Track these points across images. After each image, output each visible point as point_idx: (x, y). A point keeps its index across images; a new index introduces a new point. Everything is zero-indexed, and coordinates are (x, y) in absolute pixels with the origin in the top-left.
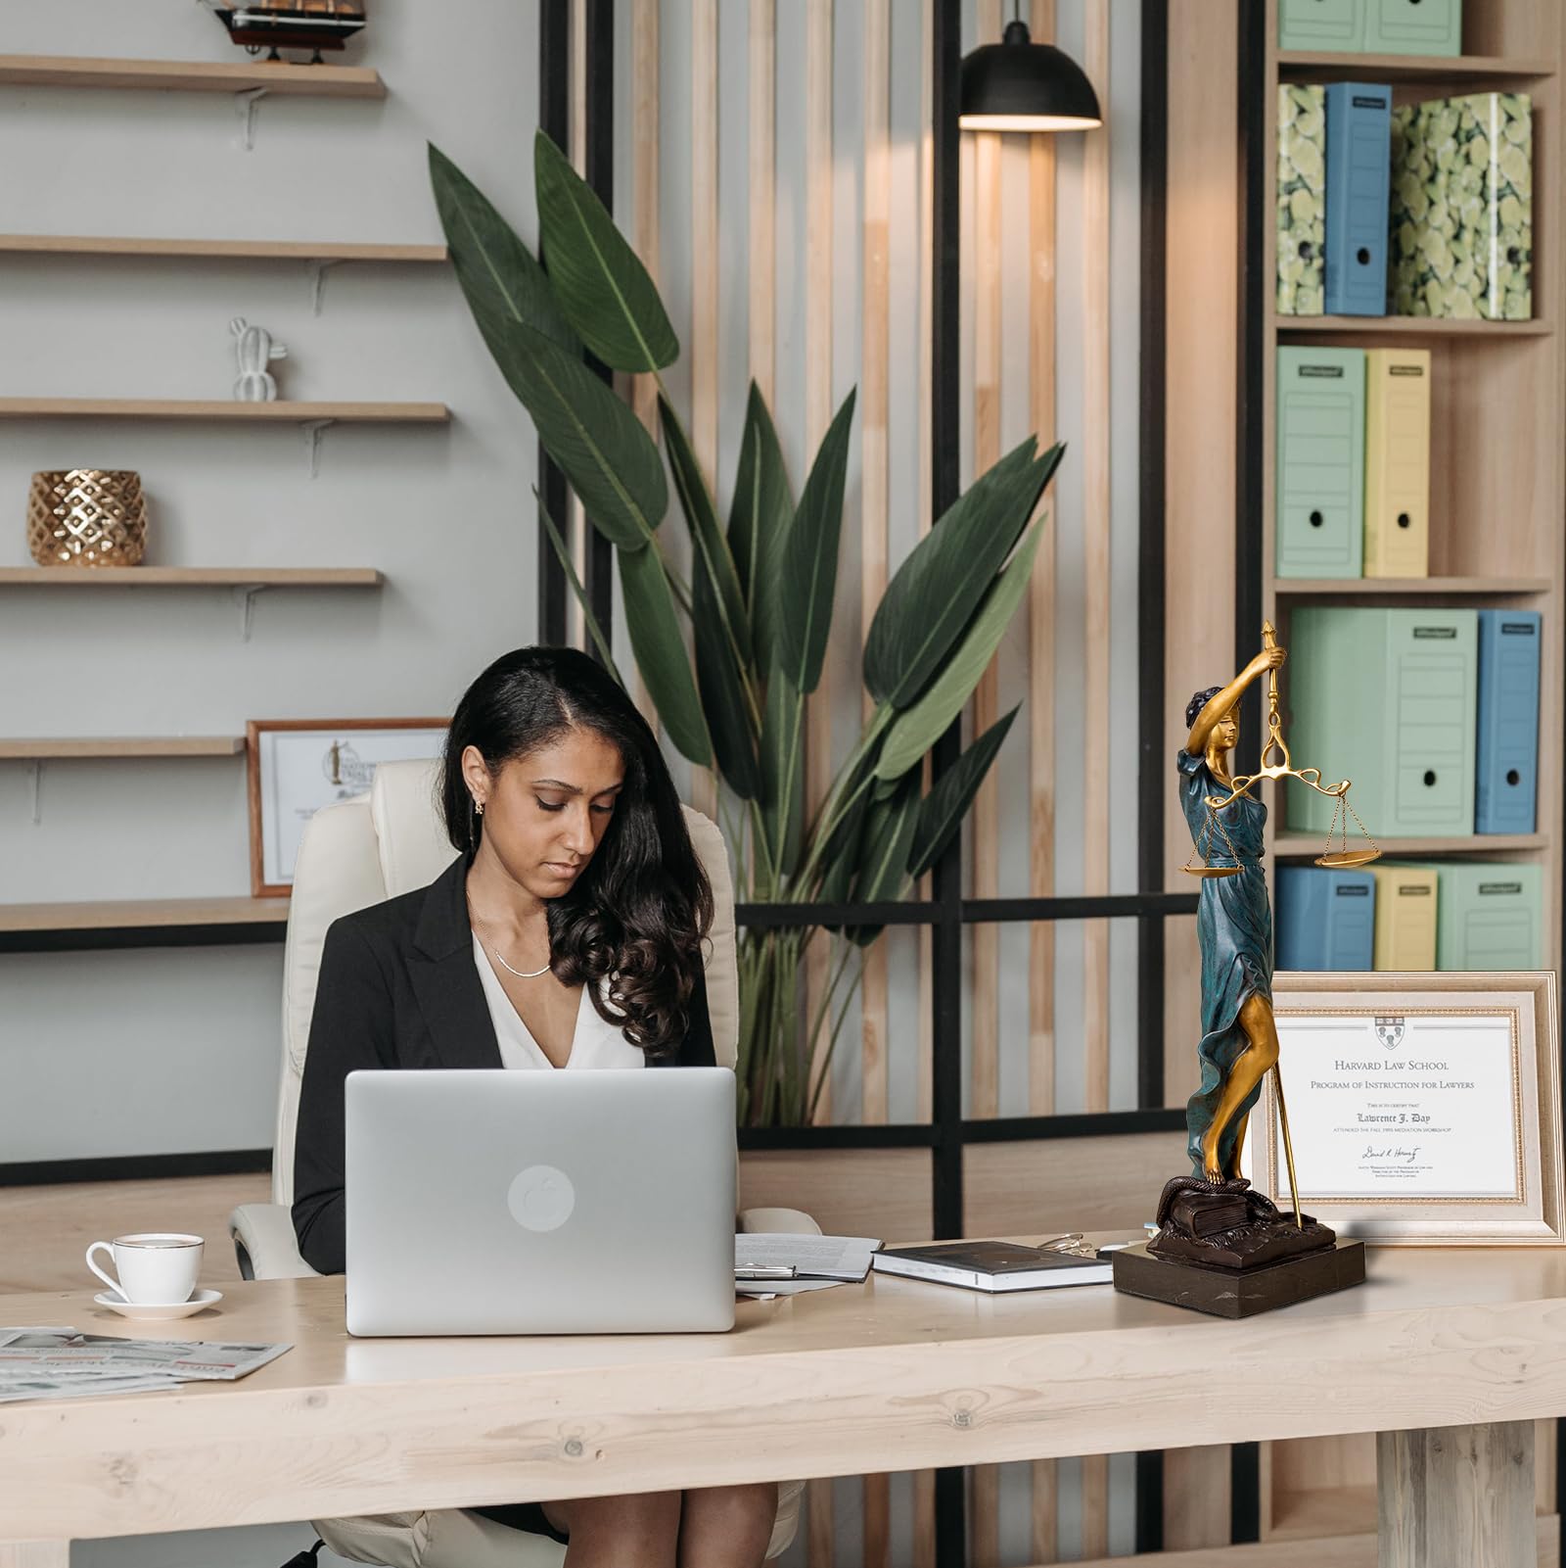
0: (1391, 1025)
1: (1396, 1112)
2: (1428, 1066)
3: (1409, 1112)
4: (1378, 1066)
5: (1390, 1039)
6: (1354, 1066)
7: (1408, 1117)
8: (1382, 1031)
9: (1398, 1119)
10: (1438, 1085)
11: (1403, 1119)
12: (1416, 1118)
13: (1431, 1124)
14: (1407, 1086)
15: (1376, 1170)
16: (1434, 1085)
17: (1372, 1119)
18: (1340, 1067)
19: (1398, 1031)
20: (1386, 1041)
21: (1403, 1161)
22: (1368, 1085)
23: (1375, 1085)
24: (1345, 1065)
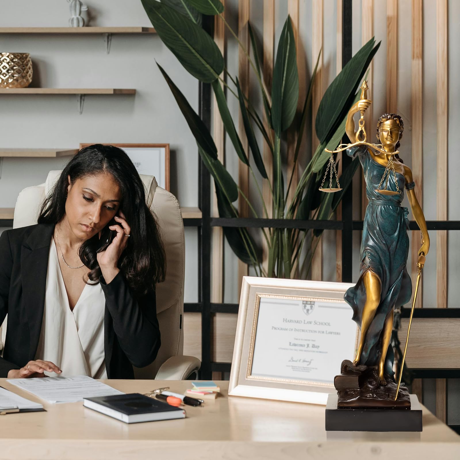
0: (309, 304)
1: (305, 343)
2: (322, 324)
3: (311, 343)
4: (301, 322)
5: (308, 310)
6: (291, 321)
7: (311, 346)
8: (305, 307)
9: (306, 346)
10: (325, 332)
11: (308, 346)
12: (314, 346)
13: (320, 349)
14: (312, 332)
15: (294, 368)
16: (323, 332)
17: (295, 345)
18: (285, 321)
19: (311, 307)
20: (305, 311)
21: (305, 365)
22: (296, 330)
23: (298, 330)
24: (287, 321)
